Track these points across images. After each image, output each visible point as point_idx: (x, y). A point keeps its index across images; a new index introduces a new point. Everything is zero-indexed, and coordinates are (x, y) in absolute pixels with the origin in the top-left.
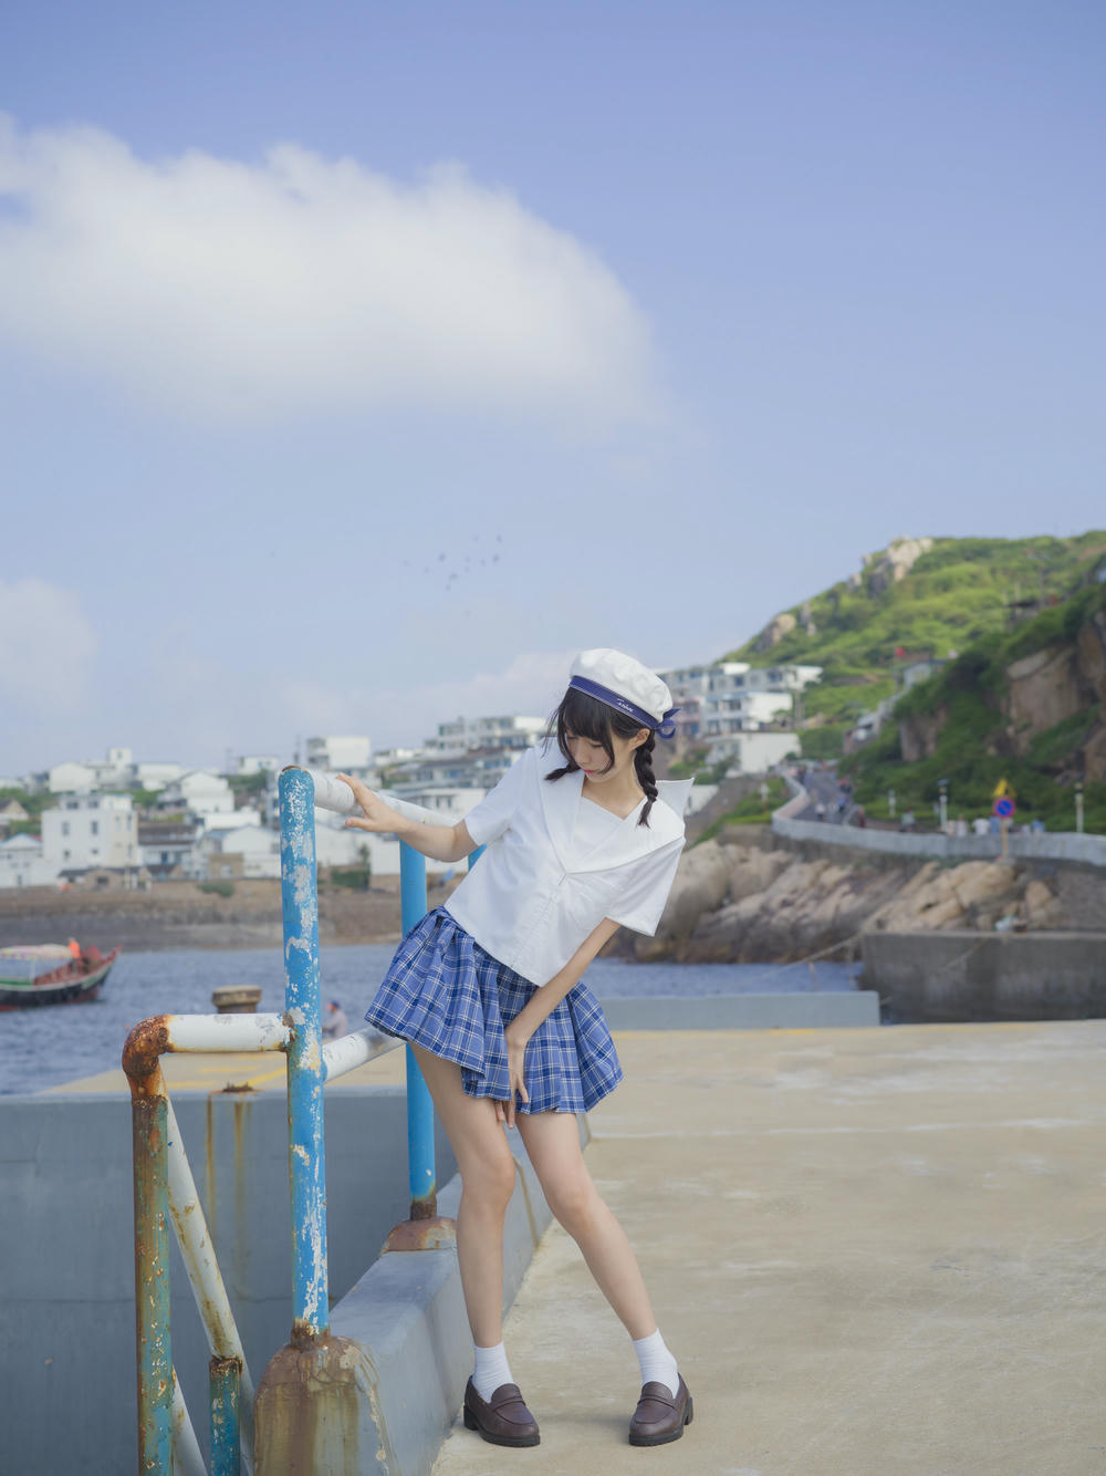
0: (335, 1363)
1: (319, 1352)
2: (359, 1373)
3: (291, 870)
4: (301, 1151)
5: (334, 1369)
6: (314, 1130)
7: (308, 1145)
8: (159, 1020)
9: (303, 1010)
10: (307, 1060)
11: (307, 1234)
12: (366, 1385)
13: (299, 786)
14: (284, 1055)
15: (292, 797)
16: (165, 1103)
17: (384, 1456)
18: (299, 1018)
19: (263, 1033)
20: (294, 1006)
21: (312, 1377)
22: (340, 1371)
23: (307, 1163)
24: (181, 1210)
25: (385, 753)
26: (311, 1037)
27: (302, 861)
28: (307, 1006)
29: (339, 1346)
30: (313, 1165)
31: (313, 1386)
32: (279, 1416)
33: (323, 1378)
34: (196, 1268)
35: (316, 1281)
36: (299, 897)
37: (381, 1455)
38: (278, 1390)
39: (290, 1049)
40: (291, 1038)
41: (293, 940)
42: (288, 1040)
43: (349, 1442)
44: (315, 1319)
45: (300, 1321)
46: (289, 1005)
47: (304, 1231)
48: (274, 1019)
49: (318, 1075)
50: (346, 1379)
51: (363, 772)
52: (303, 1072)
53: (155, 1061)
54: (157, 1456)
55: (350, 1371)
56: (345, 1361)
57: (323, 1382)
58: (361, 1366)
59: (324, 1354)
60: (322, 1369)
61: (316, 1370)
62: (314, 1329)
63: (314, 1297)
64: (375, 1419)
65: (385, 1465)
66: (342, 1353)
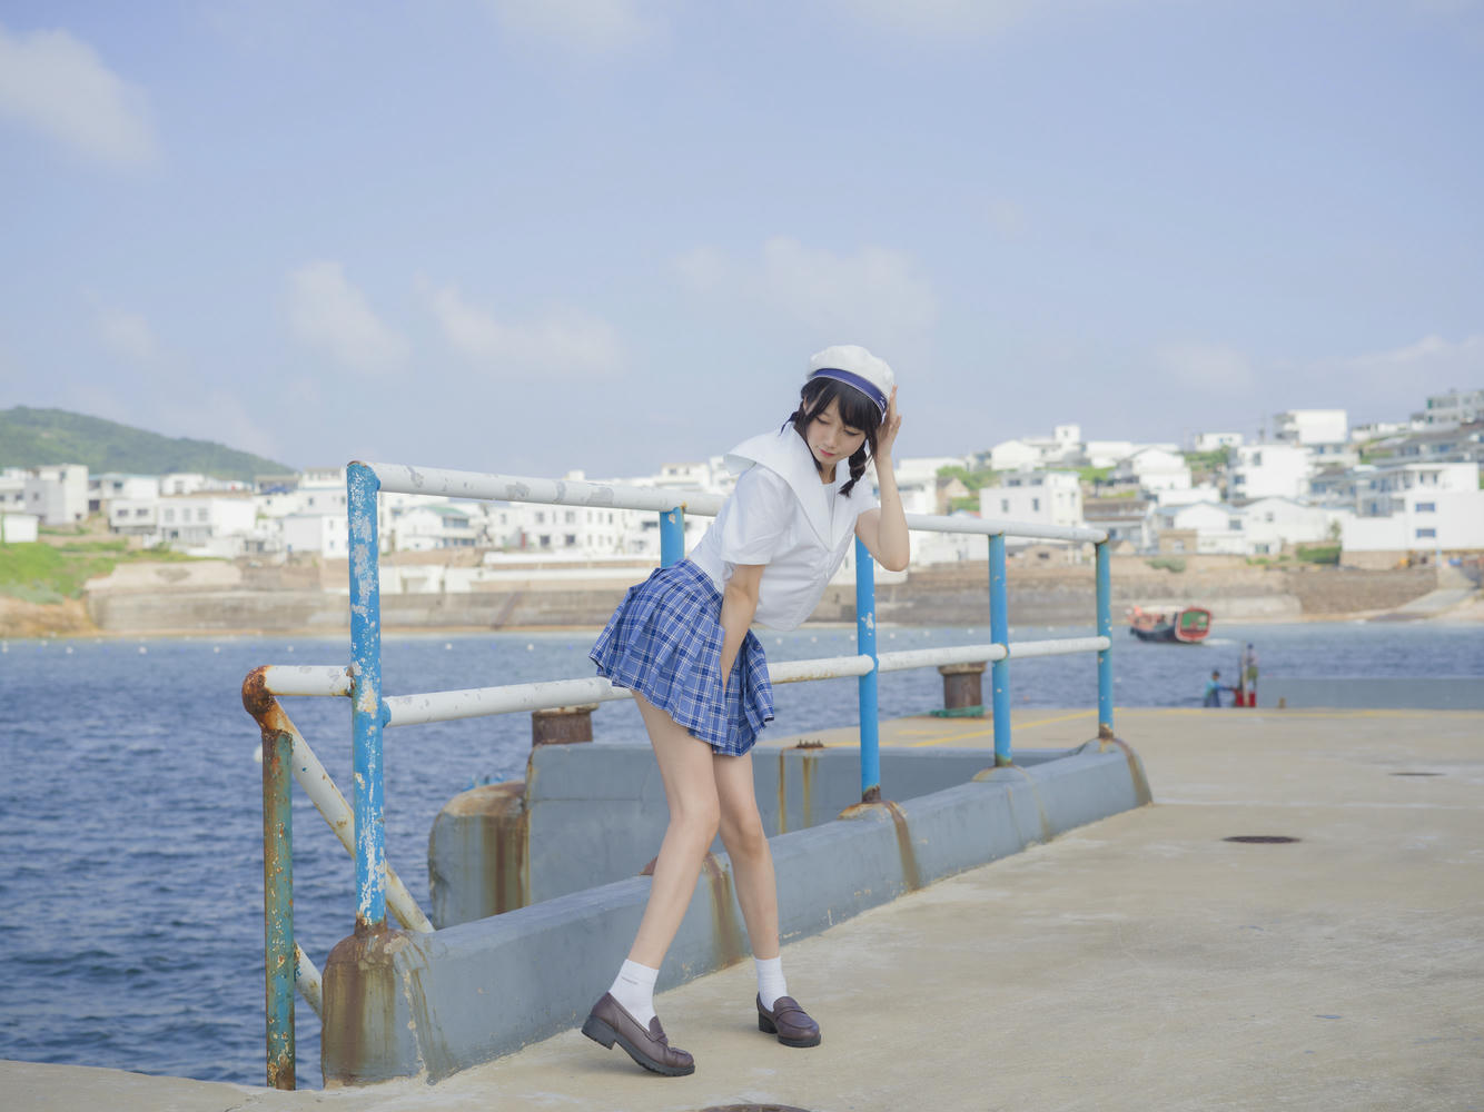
0: (380, 950)
1: (370, 940)
2: (398, 958)
4: (359, 778)
5: (379, 953)
6: (368, 761)
7: (364, 772)
8: (261, 669)
9: (361, 664)
10: (367, 702)
11: (363, 845)
12: (401, 966)
13: (359, 478)
14: (348, 699)
15: (355, 487)
16: (288, 738)
17: (414, 1026)
18: (358, 671)
19: (331, 681)
20: (355, 660)
21: (363, 959)
22: (384, 955)
23: (363, 788)
27: (361, 541)
28: (363, 660)
29: (385, 937)
30: (368, 789)
31: (363, 966)
32: (338, 988)
33: (370, 960)
35: (370, 883)
37: (411, 1025)
38: (338, 967)
39: (351, 694)
40: (352, 687)
41: (354, 606)
42: (350, 687)
43: (388, 1012)
44: (369, 913)
45: (359, 914)
46: (351, 660)
47: (360, 842)
48: (341, 670)
49: (373, 717)
50: (386, 962)
52: (360, 714)
53: (267, 701)
54: (276, 1015)
55: (391, 957)
56: (388, 949)
57: (370, 964)
58: (403, 954)
59: (373, 942)
60: (371, 954)
61: (366, 953)
62: (368, 921)
63: (368, 896)
64: (408, 996)
65: (415, 1035)
66: (388, 941)
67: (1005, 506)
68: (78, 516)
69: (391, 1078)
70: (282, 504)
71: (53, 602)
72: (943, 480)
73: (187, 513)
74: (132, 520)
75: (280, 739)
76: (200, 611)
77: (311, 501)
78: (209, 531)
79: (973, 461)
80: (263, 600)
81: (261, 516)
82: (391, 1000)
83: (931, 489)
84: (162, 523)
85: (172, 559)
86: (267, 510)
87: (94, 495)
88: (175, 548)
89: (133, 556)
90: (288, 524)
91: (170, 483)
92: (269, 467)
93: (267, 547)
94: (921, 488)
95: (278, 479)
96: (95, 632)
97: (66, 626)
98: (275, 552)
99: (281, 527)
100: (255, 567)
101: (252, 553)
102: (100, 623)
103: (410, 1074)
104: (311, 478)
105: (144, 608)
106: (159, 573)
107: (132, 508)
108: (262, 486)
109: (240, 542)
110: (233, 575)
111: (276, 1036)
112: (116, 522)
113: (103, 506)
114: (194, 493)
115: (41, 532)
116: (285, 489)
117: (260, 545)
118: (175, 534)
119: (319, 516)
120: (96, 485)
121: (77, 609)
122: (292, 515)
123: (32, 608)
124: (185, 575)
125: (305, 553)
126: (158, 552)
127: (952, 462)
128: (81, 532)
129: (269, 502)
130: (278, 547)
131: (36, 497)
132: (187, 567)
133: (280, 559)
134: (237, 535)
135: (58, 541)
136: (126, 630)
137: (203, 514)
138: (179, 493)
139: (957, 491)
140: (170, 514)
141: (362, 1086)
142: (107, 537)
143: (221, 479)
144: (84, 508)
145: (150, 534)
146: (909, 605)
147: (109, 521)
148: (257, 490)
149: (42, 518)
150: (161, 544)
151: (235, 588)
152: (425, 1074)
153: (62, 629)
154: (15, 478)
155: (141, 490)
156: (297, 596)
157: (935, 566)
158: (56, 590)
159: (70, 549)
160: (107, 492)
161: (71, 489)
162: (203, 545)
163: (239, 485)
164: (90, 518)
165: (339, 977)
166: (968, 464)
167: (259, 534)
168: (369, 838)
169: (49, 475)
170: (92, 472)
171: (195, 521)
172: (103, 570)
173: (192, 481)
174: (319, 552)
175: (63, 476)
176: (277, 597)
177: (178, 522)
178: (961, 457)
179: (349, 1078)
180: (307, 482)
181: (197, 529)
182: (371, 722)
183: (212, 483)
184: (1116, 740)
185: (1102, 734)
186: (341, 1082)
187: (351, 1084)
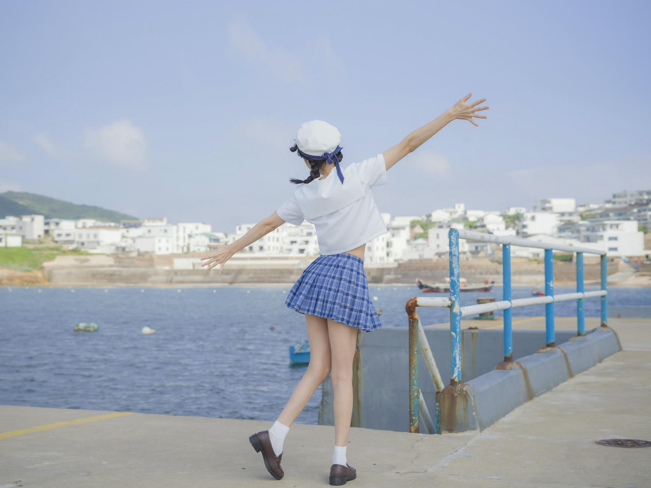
0: (462, 389)
2: (469, 392)
3: (452, 258)
4: (453, 334)
5: (462, 391)
6: (456, 328)
7: (455, 332)
9: (454, 297)
10: (456, 309)
12: (470, 395)
13: (454, 234)
14: (449, 308)
15: (452, 237)
16: (418, 320)
19: (443, 302)
20: (452, 296)
21: (455, 392)
22: (463, 391)
23: (455, 337)
24: (424, 350)
26: (457, 305)
27: (455, 255)
30: (457, 337)
31: (456, 394)
33: (459, 392)
34: (430, 366)
35: (457, 368)
36: (454, 265)
37: (474, 414)
38: (446, 395)
39: (451, 307)
40: (451, 304)
41: (452, 277)
43: (465, 410)
44: (457, 377)
45: (453, 378)
46: (451, 295)
47: (454, 355)
48: (447, 299)
49: (459, 314)
50: (465, 393)
52: (454, 313)
53: (414, 308)
54: (414, 411)
55: (466, 392)
56: (465, 389)
57: (458, 394)
58: (470, 391)
59: (459, 387)
60: (458, 391)
61: (457, 390)
62: (456, 380)
63: (457, 371)
64: (473, 404)
65: (475, 416)
66: (464, 386)
67: (438, 236)
68: (39, 236)
69: (466, 430)
70: (134, 232)
71: (29, 271)
72: (413, 225)
73: (88, 235)
74: (63, 238)
75: (416, 321)
76: (95, 275)
77: (149, 231)
78: (98, 243)
79: (425, 218)
80: (125, 271)
81: (123, 237)
82: (466, 405)
83: (408, 229)
84: (77, 239)
85: (82, 254)
86: (126, 234)
87: (46, 228)
88: (83, 250)
89: (64, 253)
90: (138, 240)
91: (80, 223)
92: (125, 217)
93: (127, 250)
94: (404, 228)
95: (132, 222)
96: (47, 284)
97: (33, 281)
98: (131, 252)
99: (134, 242)
100: (121, 258)
101: (120, 252)
102: (49, 279)
103: (474, 429)
104: (149, 221)
105: (69, 274)
106: (76, 260)
107: (64, 233)
108: (124, 225)
109: (113, 248)
110: (111, 261)
111: (414, 418)
112: (56, 239)
113: (50, 232)
114: (91, 227)
115: (23, 242)
116: (136, 226)
117: (124, 249)
118: (83, 244)
119: (153, 237)
120: (47, 224)
121: (39, 274)
122: (140, 237)
123: (19, 273)
124: (87, 260)
125: (146, 252)
126: (75, 251)
127: (416, 218)
128: (41, 242)
129: (128, 231)
130: (133, 249)
131: (21, 228)
132: (89, 257)
133: (134, 254)
134: (112, 245)
135: (31, 246)
136: (60, 282)
137: (95, 236)
138: (84, 227)
139: (418, 230)
140: (80, 236)
141: (457, 432)
142: (52, 245)
143: (103, 221)
144: (42, 233)
145: (72, 244)
146: (400, 276)
147: (53, 238)
148: (122, 226)
149: (23, 237)
150: (77, 248)
151: (111, 266)
152: (479, 429)
153: (33, 282)
154: (11, 220)
155: (67, 226)
156: (143, 270)
157: (410, 261)
158: (30, 266)
159: (36, 249)
160: (52, 227)
161: (36, 225)
162: (95, 248)
163: (113, 224)
164: (45, 237)
165: (446, 398)
166: (423, 219)
167: (123, 244)
168: (457, 353)
169: (26, 219)
170: (46, 217)
171: (92, 238)
172: (51, 258)
173: (90, 222)
174: (153, 252)
175: (33, 220)
176: (132, 270)
177: (84, 239)
178: (420, 216)
179: (450, 430)
180: (146, 223)
181: (93, 242)
182: (458, 316)
183: (99, 223)
184: (608, 328)
185: (603, 325)
186: (447, 432)
187: (451, 433)
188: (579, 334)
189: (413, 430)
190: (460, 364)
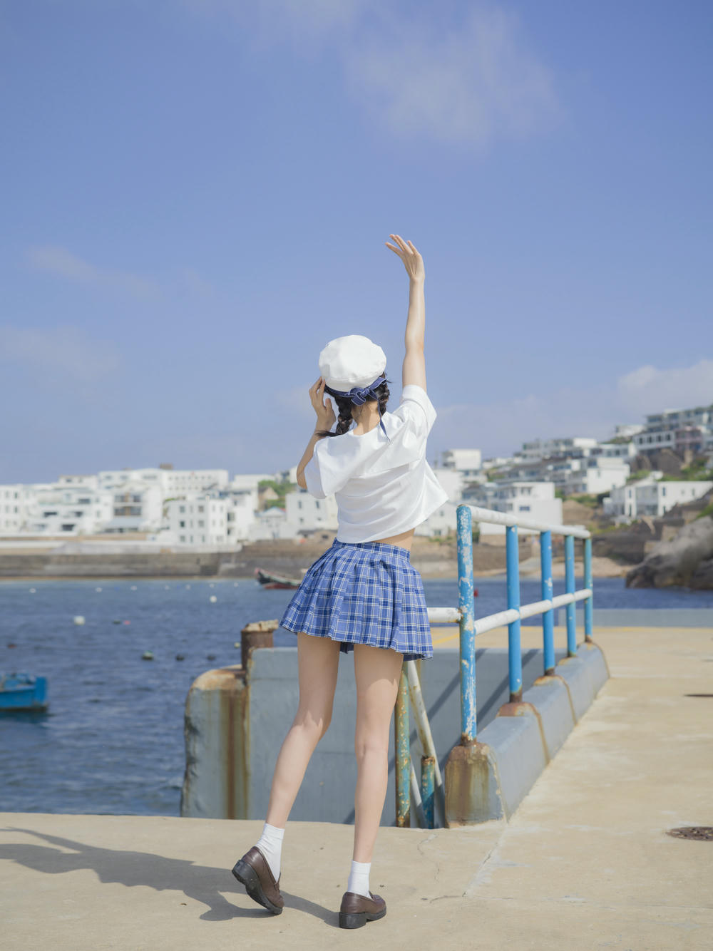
0: (479, 752)
1: (472, 747)
2: (489, 757)
4: (465, 662)
5: (479, 755)
6: (470, 654)
7: (468, 660)
9: (467, 607)
10: (468, 626)
11: (468, 699)
12: (492, 762)
13: (464, 513)
14: (458, 625)
15: (461, 518)
17: (500, 793)
18: (465, 610)
19: (449, 614)
21: (469, 758)
22: (481, 755)
23: (467, 667)
25: (488, 461)
26: (470, 618)
27: (466, 545)
28: (468, 605)
29: (481, 746)
30: (470, 668)
31: (470, 762)
32: (455, 774)
33: (474, 758)
35: (471, 718)
36: (464, 560)
37: (498, 792)
38: (455, 763)
39: (460, 623)
40: (462, 618)
41: (462, 578)
42: (460, 619)
43: (485, 786)
44: (471, 733)
45: (464, 734)
46: (461, 605)
47: (466, 696)
48: (454, 610)
49: (472, 632)
50: (483, 759)
51: (476, 472)
52: (466, 632)
54: (403, 791)
55: (486, 757)
56: (483, 752)
57: (474, 761)
58: (491, 754)
59: (474, 748)
60: (474, 755)
61: (471, 755)
62: (470, 738)
63: (471, 724)
64: (496, 776)
65: (500, 797)
66: (482, 748)
67: (300, 505)
69: (487, 820)
72: (262, 488)
79: (279, 477)
82: (486, 780)
83: (255, 494)
94: (249, 492)
103: (498, 818)
127: (267, 477)
139: (270, 495)
141: (472, 824)
146: (243, 565)
152: (505, 816)
157: (259, 542)
165: (456, 769)
166: (277, 479)
168: (471, 693)
178: (273, 474)
179: (463, 821)
182: (471, 635)
184: (595, 644)
185: (587, 640)
186: (457, 824)
187: (464, 825)
188: (569, 655)
189: (401, 821)
190: (475, 710)
